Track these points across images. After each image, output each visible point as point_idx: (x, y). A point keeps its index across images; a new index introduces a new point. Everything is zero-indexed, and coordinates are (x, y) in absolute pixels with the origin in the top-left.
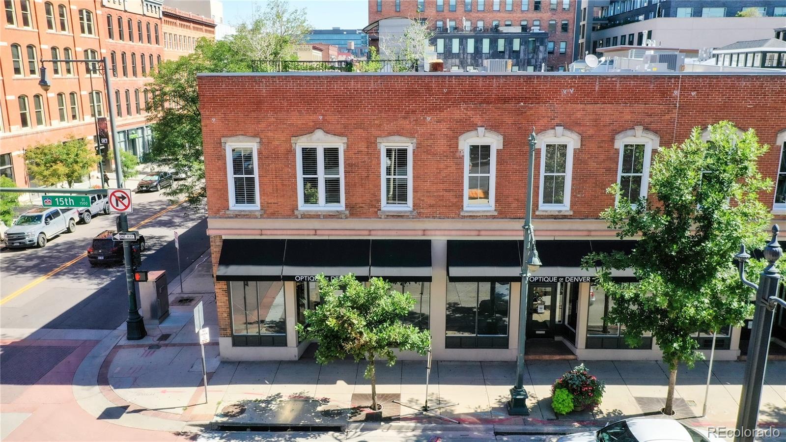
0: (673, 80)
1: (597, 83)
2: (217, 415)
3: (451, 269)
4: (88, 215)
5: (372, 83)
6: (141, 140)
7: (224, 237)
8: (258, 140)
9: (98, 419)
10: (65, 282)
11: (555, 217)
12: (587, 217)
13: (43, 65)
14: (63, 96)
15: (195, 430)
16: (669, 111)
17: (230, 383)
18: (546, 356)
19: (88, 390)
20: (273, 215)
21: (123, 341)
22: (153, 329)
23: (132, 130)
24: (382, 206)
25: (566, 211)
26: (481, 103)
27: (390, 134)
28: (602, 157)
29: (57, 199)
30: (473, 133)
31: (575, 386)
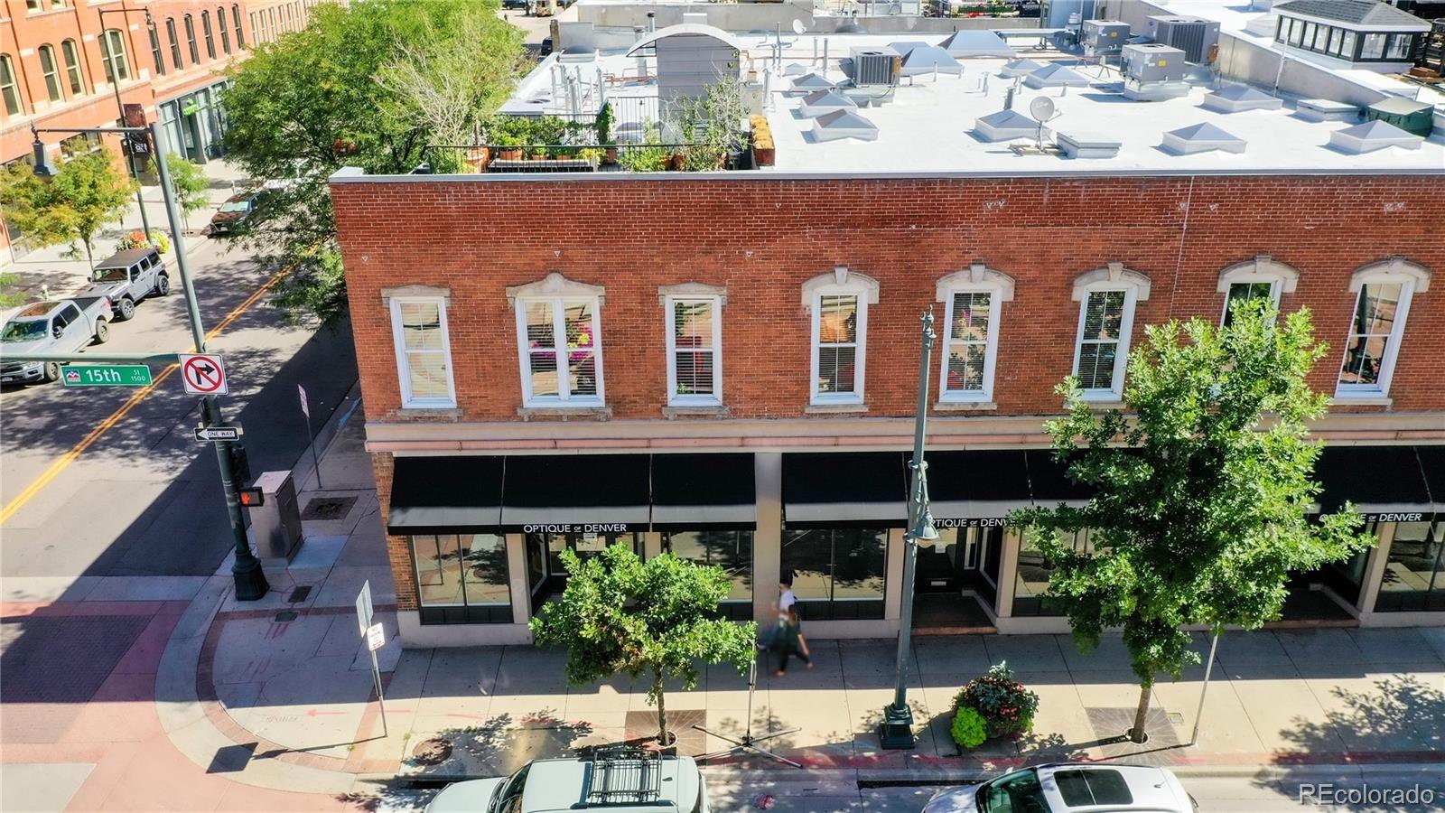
0: (1179, 185)
1: (1047, 191)
2: (406, 762)
3: (789, 508)
4: (128, 303)
5: (648, 193)
6: (205, 113)
7: (395, 455)
8: (447, 292)
9: (208, 772)
10: (108, 466)
11: (967, 414)
12: (1021, 413)
13: (36, 137)
14: (50, 49)
15: (372, 791)
16: (1170, 237)
17: (422, 694)
18: (947, 629)
19: (181, 711)
20: (480, 416)
21: (230, 604)
22: (279, 575)
23: (186, 97)
24: (669, 399)
25: (986, 404)
26: (843, 226)
27: (682, 280)
28: (1050, 315)
29: (89, 372)
30: (827, 278)
31: (988, 708)
